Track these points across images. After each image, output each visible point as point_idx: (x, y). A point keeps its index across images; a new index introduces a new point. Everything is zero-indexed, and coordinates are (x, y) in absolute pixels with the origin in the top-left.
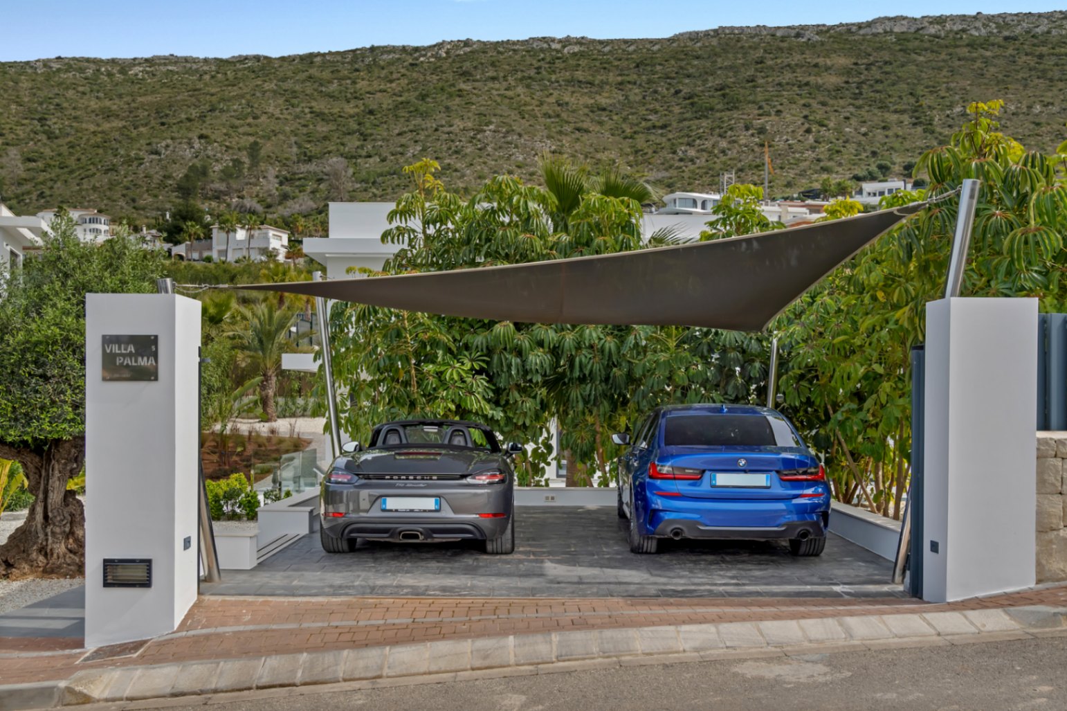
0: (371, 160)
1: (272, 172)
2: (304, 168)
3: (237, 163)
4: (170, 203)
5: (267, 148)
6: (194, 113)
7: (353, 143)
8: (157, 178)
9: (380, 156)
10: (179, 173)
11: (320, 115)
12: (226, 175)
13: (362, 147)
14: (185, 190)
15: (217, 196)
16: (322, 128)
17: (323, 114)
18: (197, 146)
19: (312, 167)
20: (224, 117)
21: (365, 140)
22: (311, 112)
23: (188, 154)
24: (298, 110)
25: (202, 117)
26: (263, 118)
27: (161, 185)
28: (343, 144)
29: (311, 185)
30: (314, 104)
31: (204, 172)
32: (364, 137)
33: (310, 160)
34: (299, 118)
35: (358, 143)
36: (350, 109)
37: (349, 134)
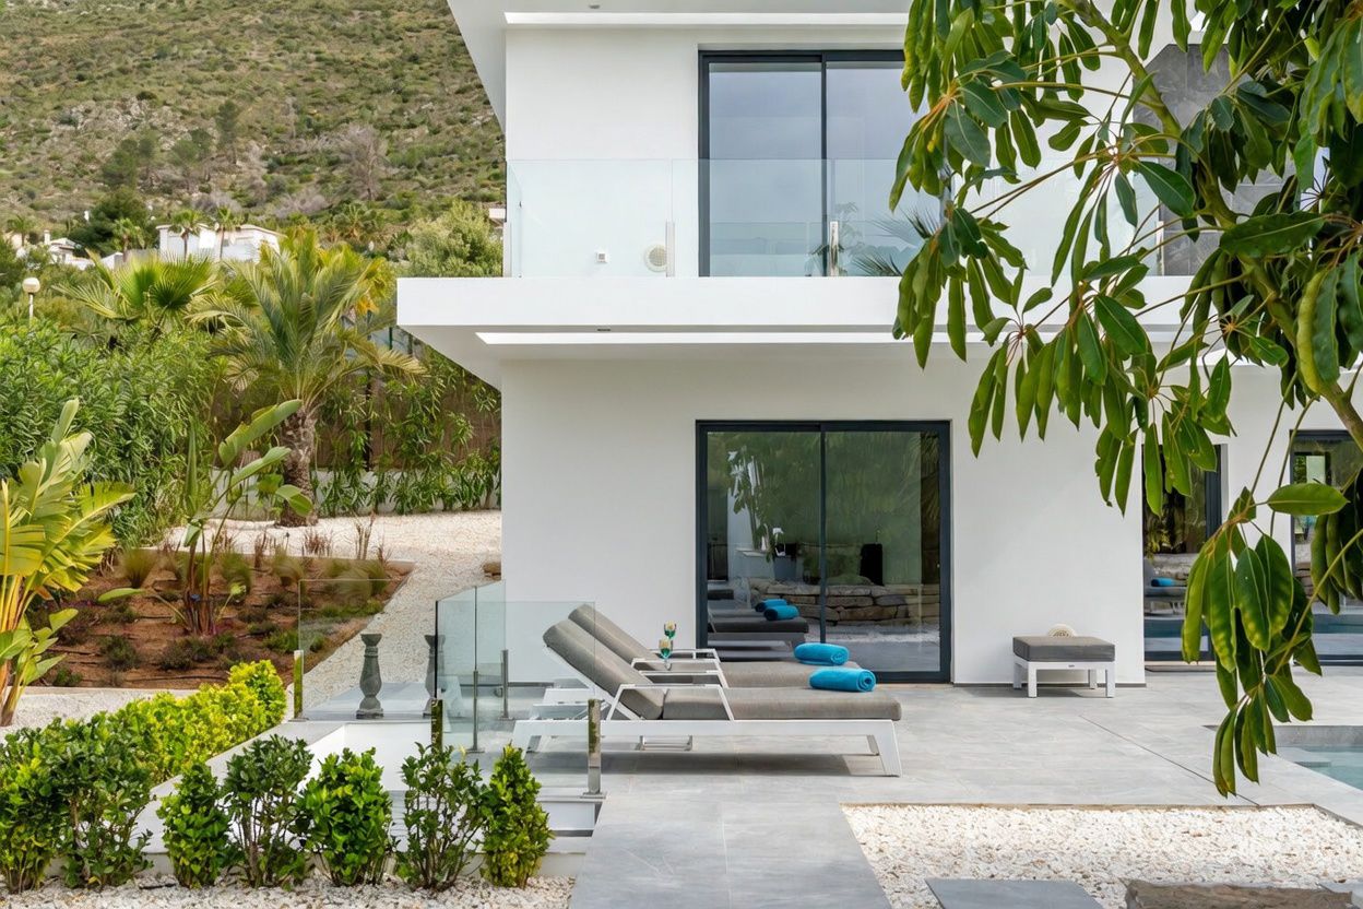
0: (416, 132)
1: (257, 148)
2: (307, 145)
3: (200, 136)
4: (88, 198)
5: (248, 114)
6: (132, 62)
7: (385, 106)
8: (69, 163)
9: (429, 125)
10: (105, 151)
11: (332, 64)
12: (182, 155)
13: (401, 111)
14: (113, 178)
15: (167, 189)
16: (337, 84)
17: (339, 62)
18: (135, 109)
19: (320, 143)
20: (179, 67)
21: (405, 101)
22: (318, 60)
23: (121, 123)
24: (300, 55)
25: (144, 67)
26: (242, 69)
27: (78, 172)
28: (369, 108)
29: (319, 172)
30: (323, 47)
31: (146, 150)
32: (405, 97)
33: (317, 132)
34: (298, 67)
35: (393, 106)
36: (380, 54)
37: (379, 92)
